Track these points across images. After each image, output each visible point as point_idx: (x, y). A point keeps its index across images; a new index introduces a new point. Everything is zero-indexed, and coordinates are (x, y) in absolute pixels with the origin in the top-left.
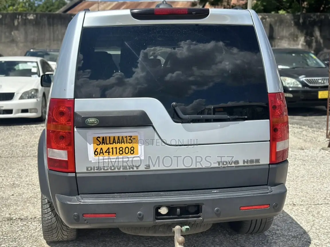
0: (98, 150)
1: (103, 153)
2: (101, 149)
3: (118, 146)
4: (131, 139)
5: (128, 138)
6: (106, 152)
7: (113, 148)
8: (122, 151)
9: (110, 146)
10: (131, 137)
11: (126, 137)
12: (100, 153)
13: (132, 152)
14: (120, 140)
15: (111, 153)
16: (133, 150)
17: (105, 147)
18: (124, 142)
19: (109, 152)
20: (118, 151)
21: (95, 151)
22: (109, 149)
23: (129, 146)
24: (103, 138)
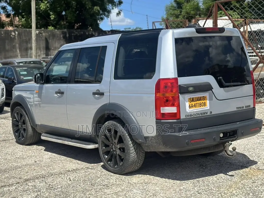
0: (191, 105)
1: (193, 107)
2: (192, 104)
3: (199, 102)
4: (204, 98)
5: (203, 97)
6: (194, 106)
7: (197, 104)
8: (200, 105)
9: (195, 102)
10: (204, 97)
11: (202, 97)
12: (192, 107)
13: (205, 105)
14: (199, 99)
15: (196, 107)
16: (205, 104)
17: (193, 103)
18: (201, 100)
19: (195, 106)
20: (199, 105)
21: (189, 106)
22: (195, 104)
23: (203, 101)
24: (192, 98)
